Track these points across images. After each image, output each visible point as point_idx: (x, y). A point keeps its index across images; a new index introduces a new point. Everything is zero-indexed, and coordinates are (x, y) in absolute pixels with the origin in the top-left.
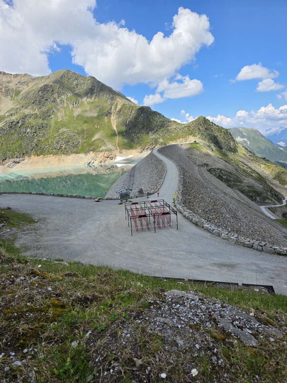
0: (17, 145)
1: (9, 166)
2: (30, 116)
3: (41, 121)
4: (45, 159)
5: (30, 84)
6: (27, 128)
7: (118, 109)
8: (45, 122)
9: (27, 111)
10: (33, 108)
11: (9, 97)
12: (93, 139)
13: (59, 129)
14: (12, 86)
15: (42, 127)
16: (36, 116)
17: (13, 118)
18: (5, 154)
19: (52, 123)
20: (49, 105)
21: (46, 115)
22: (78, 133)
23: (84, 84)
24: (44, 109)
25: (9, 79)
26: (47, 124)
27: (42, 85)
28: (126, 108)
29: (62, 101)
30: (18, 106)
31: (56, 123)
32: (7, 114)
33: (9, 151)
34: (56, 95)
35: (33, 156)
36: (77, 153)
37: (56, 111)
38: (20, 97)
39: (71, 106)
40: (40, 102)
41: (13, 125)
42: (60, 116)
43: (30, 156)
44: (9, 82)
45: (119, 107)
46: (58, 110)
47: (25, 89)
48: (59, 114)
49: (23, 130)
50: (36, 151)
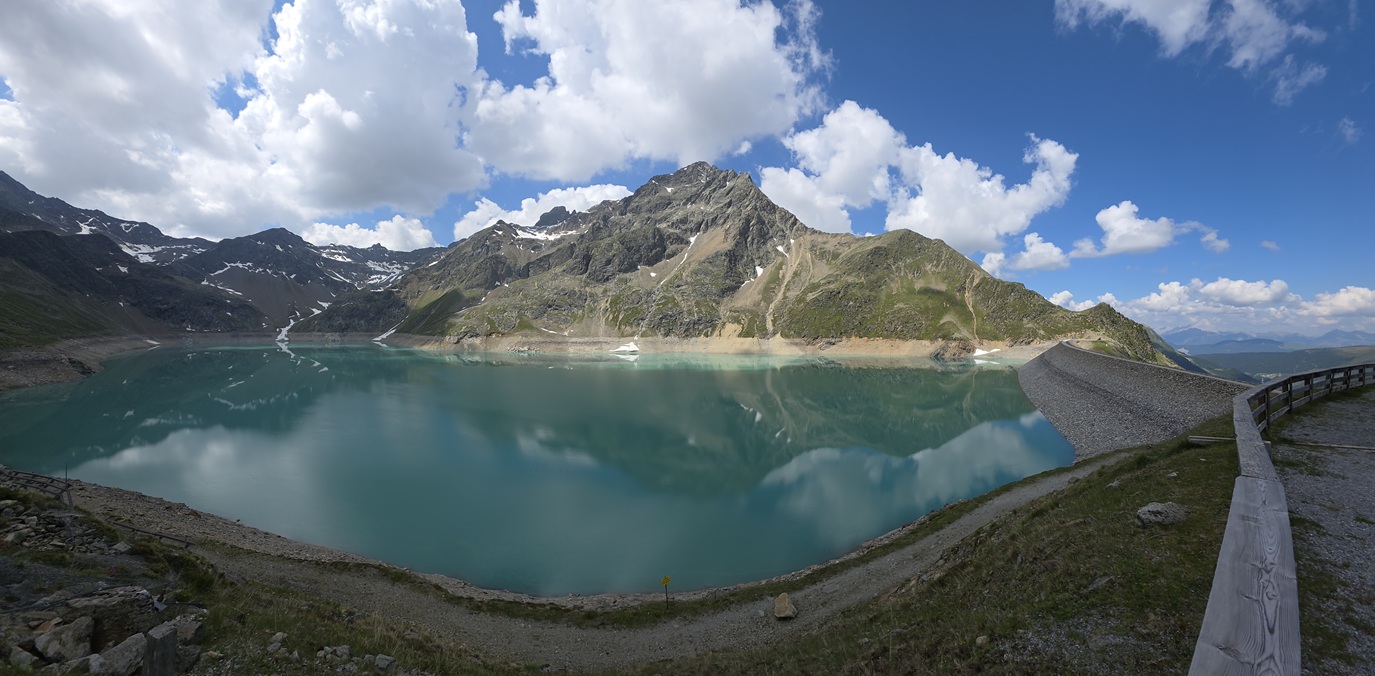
0: (834, 321)
1: (820, 348)
2: (854, 285)
3: (867, 293)
4: (870, 343)
5: (852, 245)
6: (849, 300)
7: (974, 284)
8: (873, 293)
9: (850, 279)
10: (858, 276)
11: (825, 261)
12: (942, 322)
13: (894, 304)
14: (829, 247)
15: (868, 300)
16: (862, 286)
17: (832, 286)
18: (817, 332)
19: (883, 296)
20: (879, 272)
21: (876, 285)
22: (920, 312)
23: (928, 248)
24: (873, 277)
25: (825, 239)
26: (875, 297)
27: (871, 247)
28: (987, 283)
29: (898, 269)
30: (838, 272)
31: (889, 296)
32: (822, 282)
33: (823, 328)
34: (889, 261)
35: (853, 338)
36: (918, 338)
37: (888, 281)
38: (839, 261)
39: (910, 276)
40: (868, 268)
41: (832, 296)
42: (895, 287)
43: (849, 337)
44: (825, 243)
45: (976, 281)
46: (892, 280)
47: (846, 252)
48: (892, 285)
49: (844, 302)
50: (859, 331)
